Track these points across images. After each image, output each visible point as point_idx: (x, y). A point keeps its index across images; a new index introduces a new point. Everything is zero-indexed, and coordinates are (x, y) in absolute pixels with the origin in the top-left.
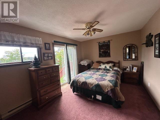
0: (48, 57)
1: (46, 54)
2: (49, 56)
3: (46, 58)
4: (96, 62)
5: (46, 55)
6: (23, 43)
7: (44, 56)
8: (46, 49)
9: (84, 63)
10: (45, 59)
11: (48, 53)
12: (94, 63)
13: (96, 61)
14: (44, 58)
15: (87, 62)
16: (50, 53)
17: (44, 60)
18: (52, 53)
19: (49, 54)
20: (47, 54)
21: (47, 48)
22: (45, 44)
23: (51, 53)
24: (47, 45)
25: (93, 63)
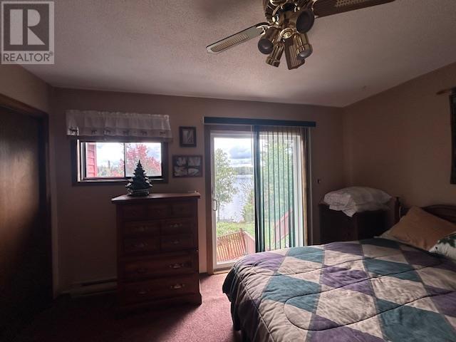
0: (187, 167)
1: (180, 159)
2: (190, 164)
3: (179, 172)
4: (427, 209)
5: (181, 162)
6: (124, 132)
7: (175, 164)
8: (182, 144)
9: (338, 204)
10: (176, 175)
11: (187, 157)
12: (404, 212)
13: (423, 206)
14: (174, 172)
15: (354, 198)
16: (193, 156)
17: (174, 176)
18: (201, 157)
19: (191, 159)
20: (184, 159)
21: (186, 141)
22: (181, 129)
23: (197, 156)
24: (185, 132)
25: (401, 208)
